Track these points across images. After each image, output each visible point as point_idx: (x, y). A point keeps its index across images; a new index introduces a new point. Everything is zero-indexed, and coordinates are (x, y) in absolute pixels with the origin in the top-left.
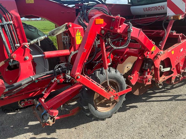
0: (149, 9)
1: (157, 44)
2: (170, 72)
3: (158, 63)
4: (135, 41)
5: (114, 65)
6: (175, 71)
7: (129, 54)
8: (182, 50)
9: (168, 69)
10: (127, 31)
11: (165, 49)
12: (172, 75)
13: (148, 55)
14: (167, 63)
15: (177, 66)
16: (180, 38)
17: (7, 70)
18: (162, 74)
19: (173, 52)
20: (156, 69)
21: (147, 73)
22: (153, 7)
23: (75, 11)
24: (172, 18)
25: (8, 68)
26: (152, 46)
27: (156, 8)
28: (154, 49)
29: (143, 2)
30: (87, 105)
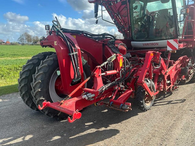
0: (147, 44)
3: (166, 78)
6: (172, 83)
8: (173, 70)
9: (169, 82)
12: (171, 85)
13: (163, 72)
15: (173, 80)
16: (173, 63)
17: (71, 85)
21: (161, 83)
22: (150, 44)
23: (102, 45)
24: (171, 52)
25: (71, 84)
27: (152, 44)
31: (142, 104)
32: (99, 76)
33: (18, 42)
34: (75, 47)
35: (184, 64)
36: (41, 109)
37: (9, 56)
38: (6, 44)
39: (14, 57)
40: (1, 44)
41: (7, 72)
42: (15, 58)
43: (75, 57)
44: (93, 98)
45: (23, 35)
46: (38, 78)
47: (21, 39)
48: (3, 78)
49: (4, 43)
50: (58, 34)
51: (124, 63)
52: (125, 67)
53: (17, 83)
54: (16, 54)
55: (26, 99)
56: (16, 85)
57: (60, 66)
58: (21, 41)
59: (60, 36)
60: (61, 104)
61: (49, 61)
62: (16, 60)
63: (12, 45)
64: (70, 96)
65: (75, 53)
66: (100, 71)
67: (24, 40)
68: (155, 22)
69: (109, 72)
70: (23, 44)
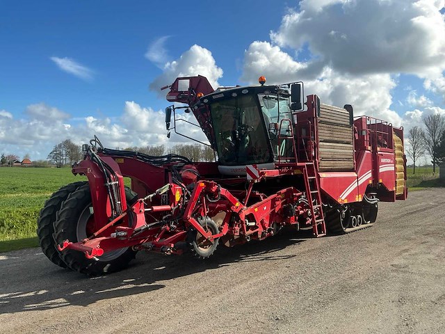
0: (237, 170)
1: (241, 201)
2: (255, 227)
3: (242, 217)
4: (223, 197)
5: (210, 215)
6: (260, 226)
7: (220, 209)
8: (265, 208)
9: (253, 224)
10: (218, 191)
11: (247, 206)
12: (257, 230)
13: (234, 209)
14: (251, 217)
15: (262, 222)
16: (262, 197)
18: (248, 228)
19: (256, 210)
20: (242, 222)
21: (235, 225)
26: (236, 202)
27: (242, 170)
28: (238, 204)
29: (231, 163)
30: (192, 242)
31: (193, 247)
32: (141, 211)
33: (49, 160)
34: (113, 174)
35: (289, 199)
36: (61, 249)
37: (27, 191)
38: (23, 165)
39: (36, 193)
40: (12, 164)
41: (20, 220)
42: (39, 195)
43: (114, 188)
44: (124, 236)
45: (60, 146)
46: (62, 215)
47: (56, 154)
48: (12, 231)
49: (18, 162)
50: (92, 159)
51: (183, 196)
52: (183, 202)
53: (35, 235)
54: (41, 186)
55: (46, 248)
56: (35, 238)
57: (93, 200)
58: (56, 160)
59: (95, 161)
60: (84, 243)
61: (79, 194)
62: (41, 198)
63: (36, 167)
64: (96, 234)
65: (113, 183)
66: (143, 206)
67: (62, 155)
68: (248, 138)
69: (155, 208)
70: (60, 166)
